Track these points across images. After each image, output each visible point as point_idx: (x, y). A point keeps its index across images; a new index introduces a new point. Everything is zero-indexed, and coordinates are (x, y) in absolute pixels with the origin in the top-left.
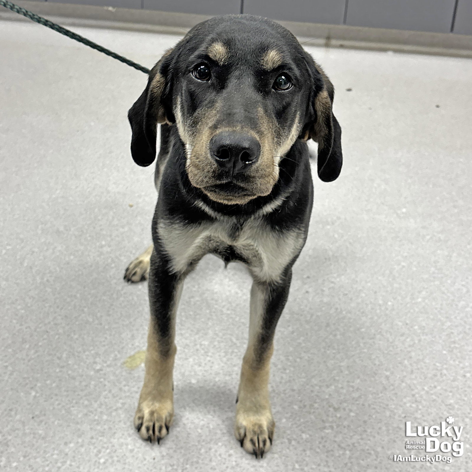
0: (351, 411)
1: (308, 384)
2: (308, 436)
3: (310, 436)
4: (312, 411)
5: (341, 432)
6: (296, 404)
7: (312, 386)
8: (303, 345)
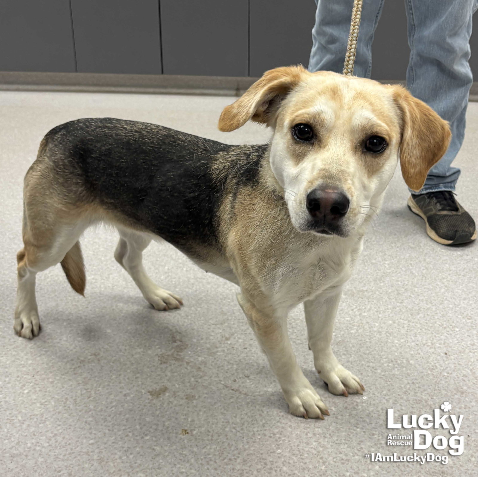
0: (239, 338)
1: (205, 324)
2: (203, 358)
3: (205, 358)
4: (208, 341)
5: (230, 353)
6: (195, 338)
7: (209, 325)
8: (204, 298)
